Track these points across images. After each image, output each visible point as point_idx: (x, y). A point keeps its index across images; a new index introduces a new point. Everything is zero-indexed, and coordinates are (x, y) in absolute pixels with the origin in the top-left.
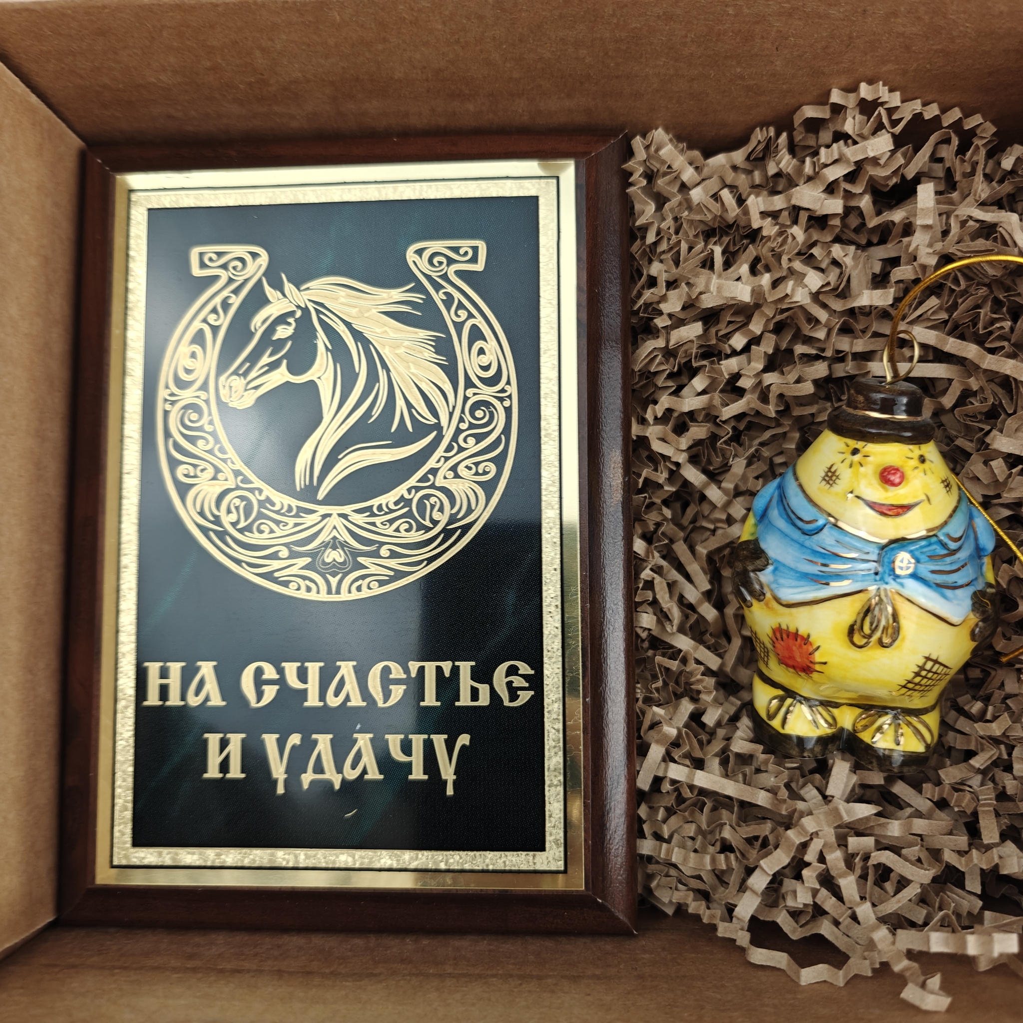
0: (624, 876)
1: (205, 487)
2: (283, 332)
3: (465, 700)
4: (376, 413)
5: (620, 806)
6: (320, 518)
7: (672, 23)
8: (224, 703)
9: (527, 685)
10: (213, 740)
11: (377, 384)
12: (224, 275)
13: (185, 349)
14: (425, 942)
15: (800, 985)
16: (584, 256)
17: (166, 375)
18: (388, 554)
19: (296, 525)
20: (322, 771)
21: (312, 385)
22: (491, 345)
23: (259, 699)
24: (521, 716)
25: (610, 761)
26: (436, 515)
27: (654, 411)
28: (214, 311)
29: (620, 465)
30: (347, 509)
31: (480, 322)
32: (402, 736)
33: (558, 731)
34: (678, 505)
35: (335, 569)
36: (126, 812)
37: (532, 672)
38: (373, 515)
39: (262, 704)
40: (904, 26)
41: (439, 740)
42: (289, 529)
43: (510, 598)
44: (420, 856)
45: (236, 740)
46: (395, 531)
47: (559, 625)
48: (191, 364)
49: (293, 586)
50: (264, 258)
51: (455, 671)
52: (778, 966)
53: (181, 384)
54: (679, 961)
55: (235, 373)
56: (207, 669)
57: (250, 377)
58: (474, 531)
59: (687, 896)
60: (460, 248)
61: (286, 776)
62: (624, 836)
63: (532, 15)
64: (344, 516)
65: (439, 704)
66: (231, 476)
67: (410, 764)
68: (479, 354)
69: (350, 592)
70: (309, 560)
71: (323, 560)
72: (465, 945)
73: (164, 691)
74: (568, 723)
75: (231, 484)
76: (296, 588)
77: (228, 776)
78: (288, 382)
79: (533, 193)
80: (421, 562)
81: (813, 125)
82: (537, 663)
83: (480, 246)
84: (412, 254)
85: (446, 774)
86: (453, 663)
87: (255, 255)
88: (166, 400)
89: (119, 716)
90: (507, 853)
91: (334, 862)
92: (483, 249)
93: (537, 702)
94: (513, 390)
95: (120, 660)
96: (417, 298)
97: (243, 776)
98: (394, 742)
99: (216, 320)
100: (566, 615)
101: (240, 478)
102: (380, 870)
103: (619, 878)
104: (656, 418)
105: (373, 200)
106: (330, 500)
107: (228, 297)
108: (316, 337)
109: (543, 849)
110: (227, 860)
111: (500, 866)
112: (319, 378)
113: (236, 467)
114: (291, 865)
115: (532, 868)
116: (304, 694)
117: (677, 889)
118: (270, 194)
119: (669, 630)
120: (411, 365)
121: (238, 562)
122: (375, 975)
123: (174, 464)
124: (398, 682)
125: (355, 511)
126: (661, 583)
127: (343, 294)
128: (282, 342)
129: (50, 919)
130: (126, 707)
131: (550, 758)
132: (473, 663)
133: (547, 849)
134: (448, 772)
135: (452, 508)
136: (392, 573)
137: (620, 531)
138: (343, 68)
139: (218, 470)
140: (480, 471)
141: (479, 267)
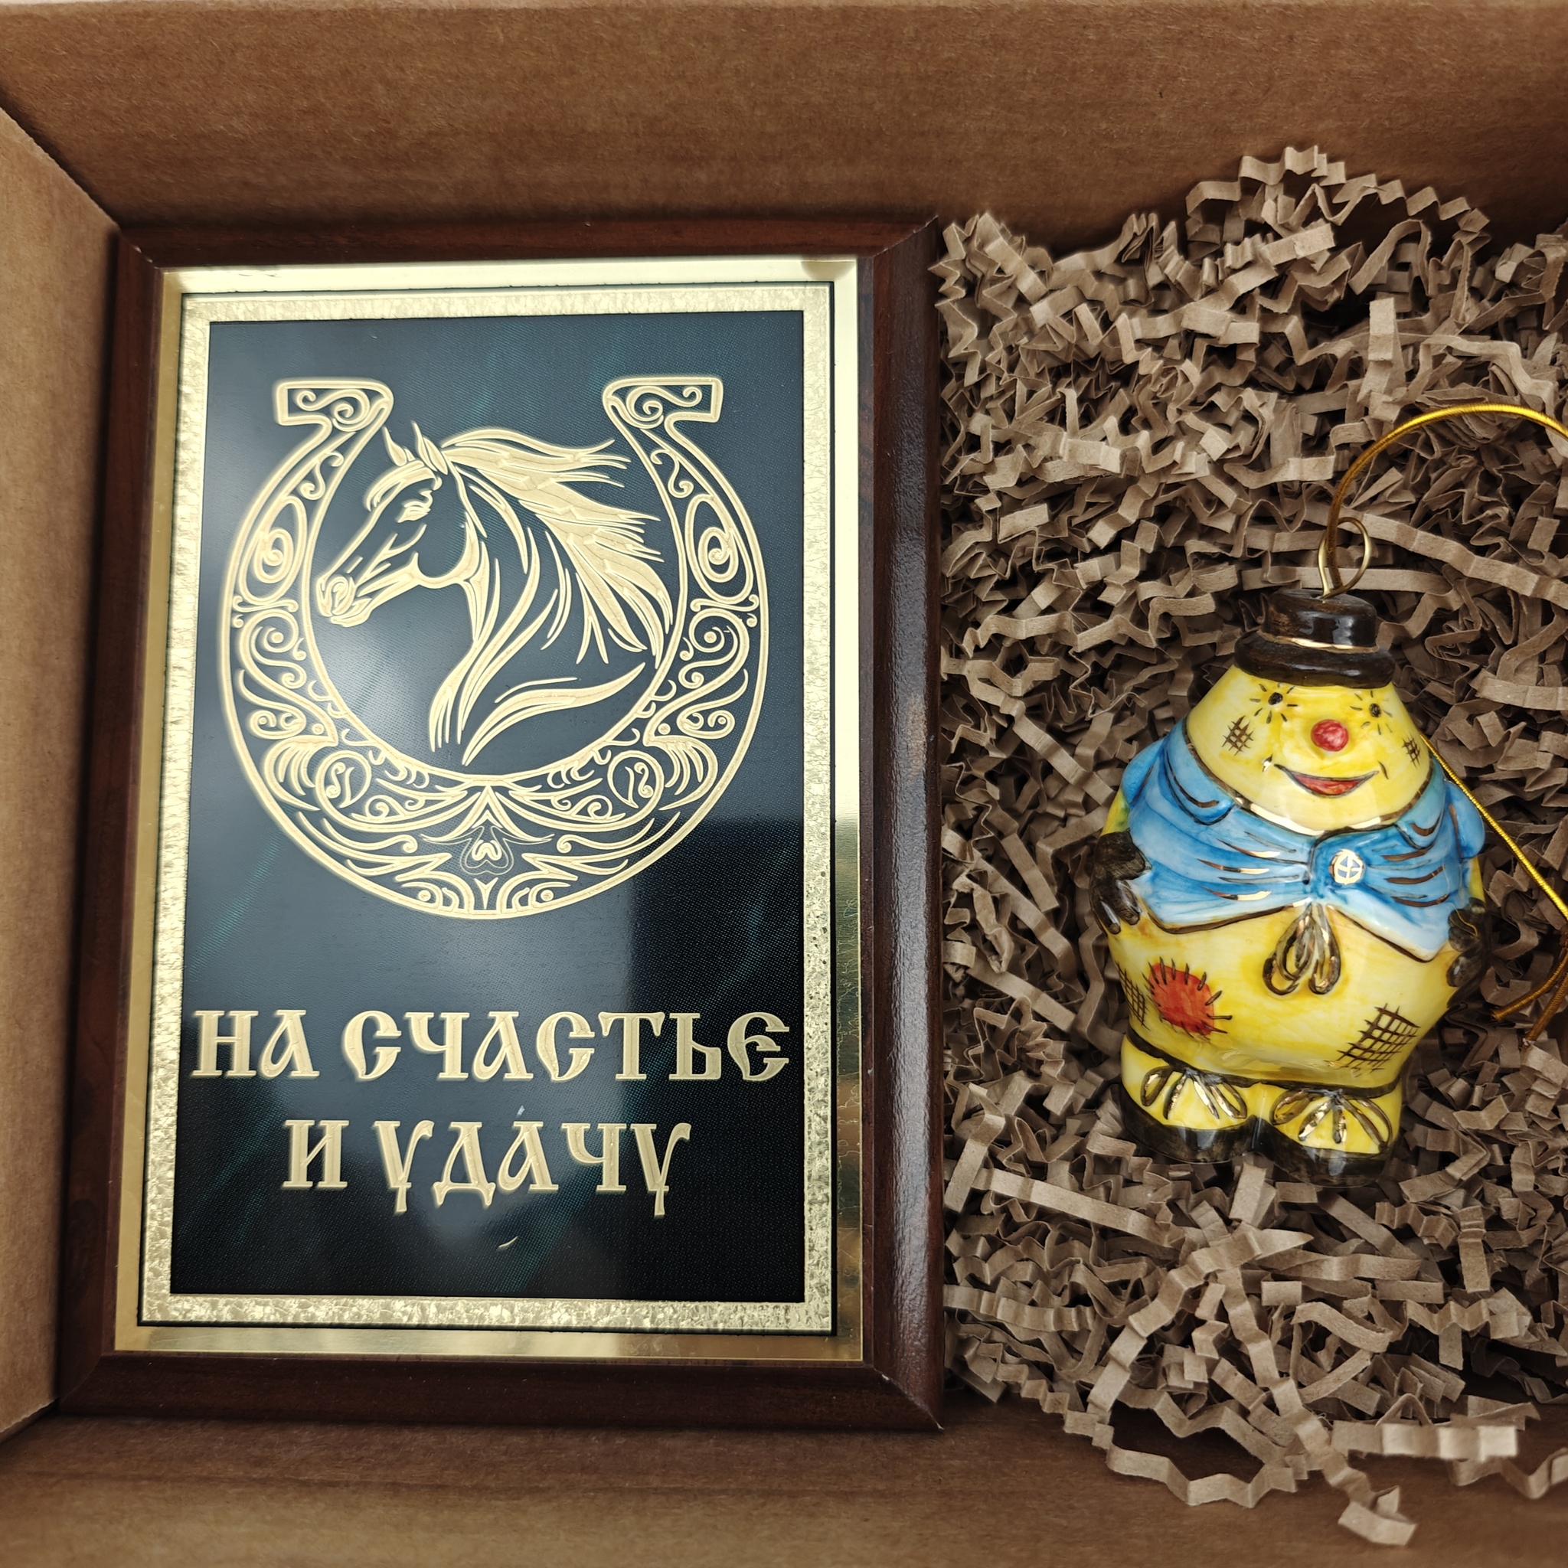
0: (923, 1341)
1: (292, 745)
2: (414, 511)
3: (684, 1071)
4: (553, 634)
5: (918, 1234)
6: (466, 793)
7: (1003, 52)
8: (316, 1074)
9: (778, 1049)
10: (299, 1129)
11: (556, 591)
12: (326, 425)
13: (264, 534)
14: (620, 1441)
15: (1187, 1506)
16: (871, 402)
17: (234, 573)
18: (569, 848)
19: (428, 803)
20: (465, 1179)
21: (456, 592)
22: (728, 534)
23: (369, 1069)
24: (768, 1095)
25: (904, 1164)
26: (644, 790)
27: (975, 638)
28: (310, 477)
29: (923, 717)
30: (507, 780)
31: (712, 499)
32: (588, 1126)
33: (825, 1119)
34: (1011, 781)
35: (486, 870)
36: (162, 1241)
37: (787, 1029)
38: (546, 789)
39: (374, 1075)
40: (1349, 61)
41: (644, 1132)
42: (416, 811)
43: (755, 917)
44: (613, 1309)
45: (333, 1130)
46: (579, 813)
47: (827, 958)
48: (274, 558)
49: (424, 895)
50: (387, 400)
51: (670, 1027)
52: (1155, 1478)
53: (259, 589)
54: (1006, 1470)
55: (340, 572)
56: (291, 1021)
57: (361, 581)
58: (700, 815)
59: (1020, 1372)
60: (682, 387)
61: (409, 1185)
62: (925, 1280)
63: (794, 37)
64: (503, 791)
65: (644, 1077)
66: (332, 729)
67: (599, 1169)
68: (709, 549)
69: (509, 905)
70: (448, 856)
71: (470, 856)
72: (678, 1445)
73: (224, 1055)
74: (839, 1107)
75: (331, 741)
76: (429, 897)
77: (321, 1185)
78: (419, 587)
79: (794, 305)
80: (620, 860)
81: (1216, 211)
82: (794, 1016)
83: (714, 384)
84: (610, 396)
85: (654, 1184)
86: (667, 1016)
87: (372, 395)
88: (234, 612)
89: (154, 1092)
90: (745, 1304)
91: (482, 1317)
92: (717, 389)
93: (794, 1075)
94: (762, 601)
95: (157, 1008)
96: (617, 461)
97: (344, 1185)
98: (575, 1133)
99: (311, 492)
100: (839, 943)
101: (345, 731)
102: (552, 1330)
103: (916, 1343)
104: (977, 649)
105: (553, 313)
106: (479, 766)
107: (330, 458)
108: (464, 519)
109: (800, 1299)
110: (318, 1313)
111: (735, 1324)
112: (467, 580)
113: (340, 715)
114: (415, 1321)
115: (783, 1328)
116: (438, 1060)
117: (1003, 1361)
118: (397, 303)
119: (995, 968)
120: (606, 561)
121: (340, 858)
122: (542, 1491)
123: (244, 709)
124: (582, 1043)
125: (520, 783)
126: (984, 897)
127: (506, 454)
128: (412, 526)
129: (44, 1403)
130: (166, 1080)
131: (811, 1161)
132: (697, 1016)
133: (807, 1298)
134: (657, 1182)
135: (666, 781)
136: (575, 878)
137: (922, 818)
138: (510, 114)
139: (311, 720)
140: (711, 724)
141: (713, 416)
